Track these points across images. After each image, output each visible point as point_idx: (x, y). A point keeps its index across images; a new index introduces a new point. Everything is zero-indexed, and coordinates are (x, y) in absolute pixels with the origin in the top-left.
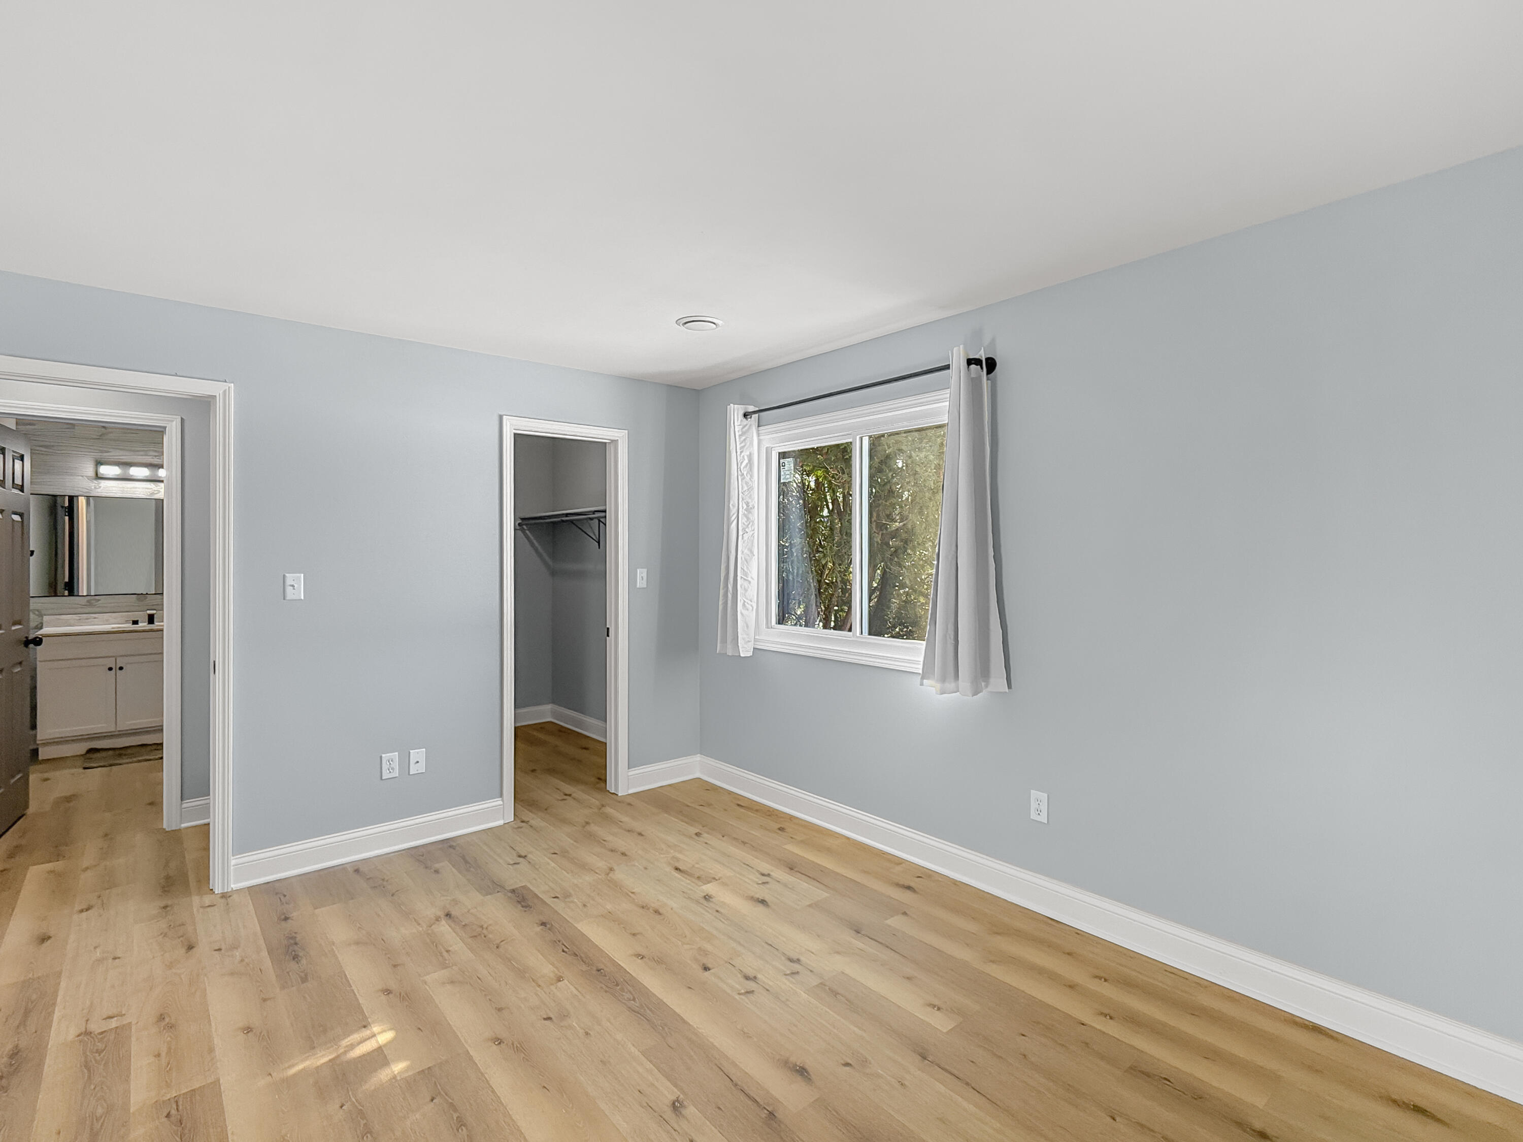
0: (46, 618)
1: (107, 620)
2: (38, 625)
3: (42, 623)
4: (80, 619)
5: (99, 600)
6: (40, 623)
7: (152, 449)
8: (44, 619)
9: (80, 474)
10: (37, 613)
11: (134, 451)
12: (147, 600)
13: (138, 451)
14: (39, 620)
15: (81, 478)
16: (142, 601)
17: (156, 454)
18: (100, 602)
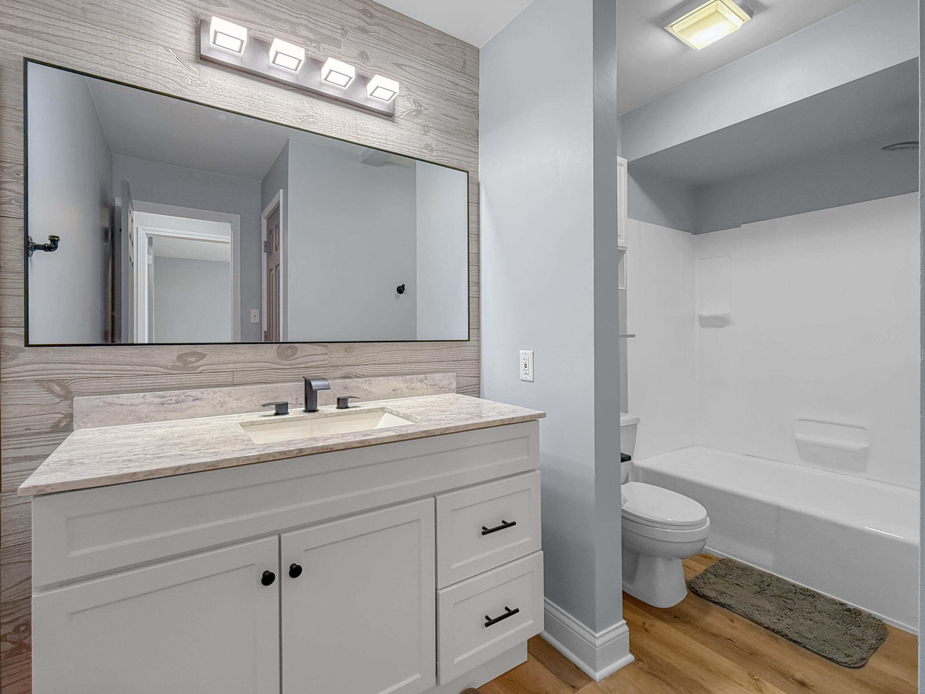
0: (80, 403)
1: (222, 404)
2: (60, 422)
3: (70, 416)
4: (163, 404)
5: (203, 356)
6: (66, 417)
7: (303, 22)
8: (75, 405)
9: (160, 42)
10: (57, 388)
11: (273, 17)
12: (297, 355)
13: (280, 20)
14: (63, 407)
15: (161, 50)
16: (287, 358)
17: (311, 36)
18: (205, 360)
